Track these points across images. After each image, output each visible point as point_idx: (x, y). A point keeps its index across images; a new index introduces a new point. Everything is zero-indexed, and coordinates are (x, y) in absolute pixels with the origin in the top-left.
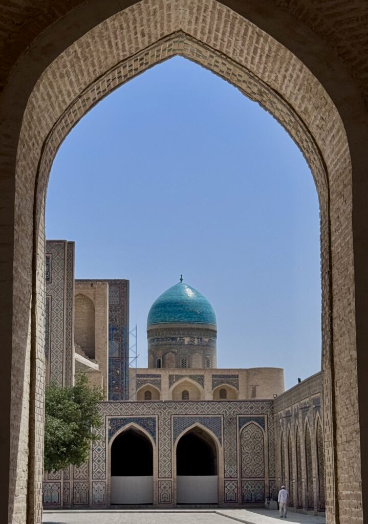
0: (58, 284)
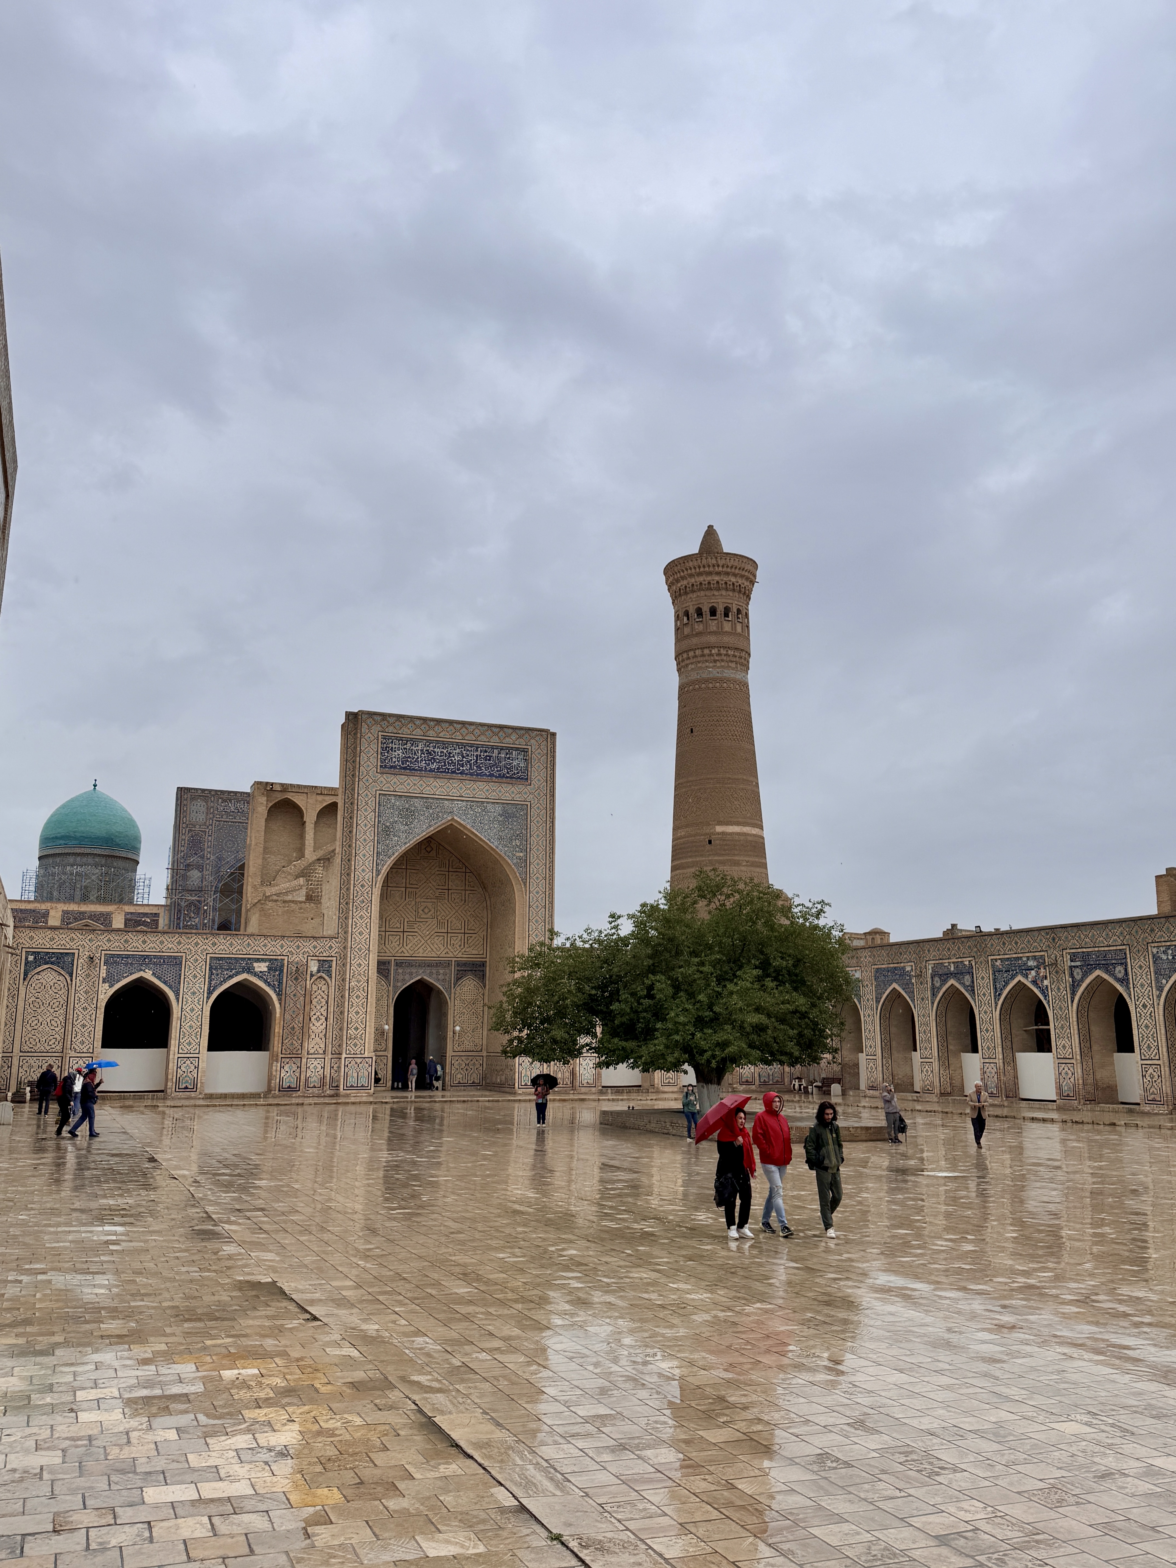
0: (539, 788)
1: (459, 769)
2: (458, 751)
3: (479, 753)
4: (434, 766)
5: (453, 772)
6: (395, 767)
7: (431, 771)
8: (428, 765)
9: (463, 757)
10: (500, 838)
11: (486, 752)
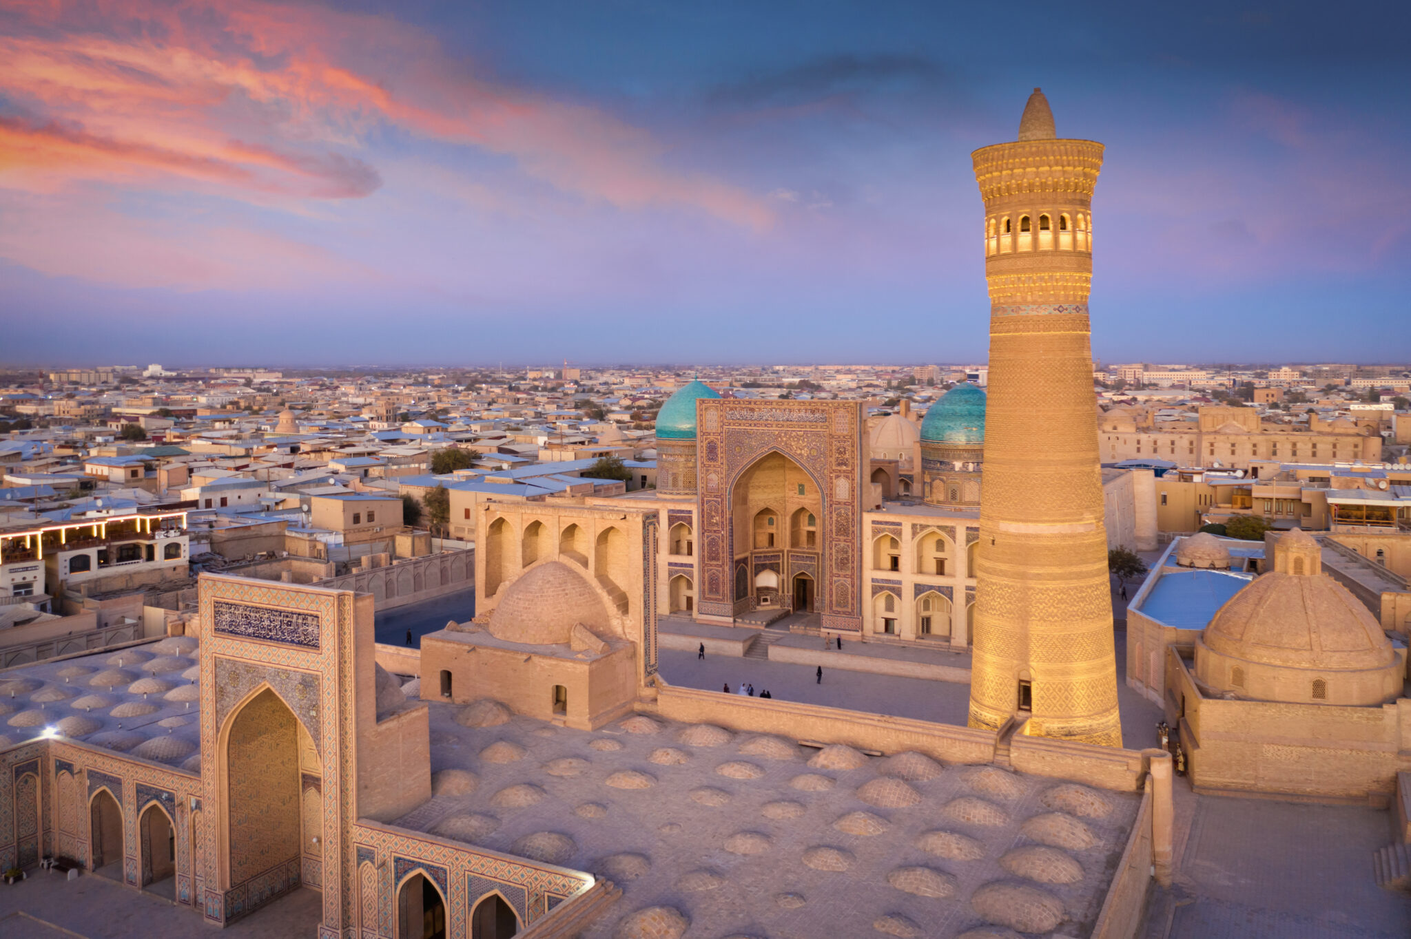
1: (268, 635)
2: (267, 616)
3: (281, 618)
4: (251, 630)
5: (264, 637)
6: (223, 630)
7: (249, 635)
8: (247, 629)
9: (271, 622)
10: (301, 708)
11: (287, 617)
